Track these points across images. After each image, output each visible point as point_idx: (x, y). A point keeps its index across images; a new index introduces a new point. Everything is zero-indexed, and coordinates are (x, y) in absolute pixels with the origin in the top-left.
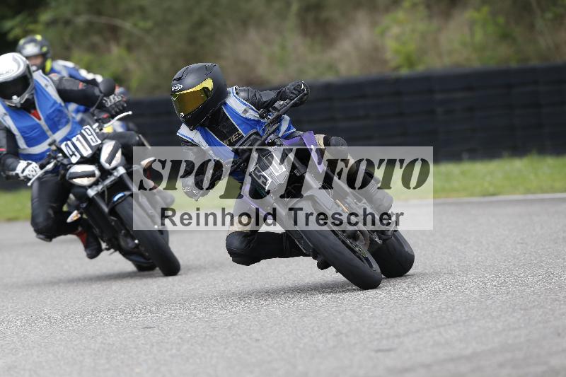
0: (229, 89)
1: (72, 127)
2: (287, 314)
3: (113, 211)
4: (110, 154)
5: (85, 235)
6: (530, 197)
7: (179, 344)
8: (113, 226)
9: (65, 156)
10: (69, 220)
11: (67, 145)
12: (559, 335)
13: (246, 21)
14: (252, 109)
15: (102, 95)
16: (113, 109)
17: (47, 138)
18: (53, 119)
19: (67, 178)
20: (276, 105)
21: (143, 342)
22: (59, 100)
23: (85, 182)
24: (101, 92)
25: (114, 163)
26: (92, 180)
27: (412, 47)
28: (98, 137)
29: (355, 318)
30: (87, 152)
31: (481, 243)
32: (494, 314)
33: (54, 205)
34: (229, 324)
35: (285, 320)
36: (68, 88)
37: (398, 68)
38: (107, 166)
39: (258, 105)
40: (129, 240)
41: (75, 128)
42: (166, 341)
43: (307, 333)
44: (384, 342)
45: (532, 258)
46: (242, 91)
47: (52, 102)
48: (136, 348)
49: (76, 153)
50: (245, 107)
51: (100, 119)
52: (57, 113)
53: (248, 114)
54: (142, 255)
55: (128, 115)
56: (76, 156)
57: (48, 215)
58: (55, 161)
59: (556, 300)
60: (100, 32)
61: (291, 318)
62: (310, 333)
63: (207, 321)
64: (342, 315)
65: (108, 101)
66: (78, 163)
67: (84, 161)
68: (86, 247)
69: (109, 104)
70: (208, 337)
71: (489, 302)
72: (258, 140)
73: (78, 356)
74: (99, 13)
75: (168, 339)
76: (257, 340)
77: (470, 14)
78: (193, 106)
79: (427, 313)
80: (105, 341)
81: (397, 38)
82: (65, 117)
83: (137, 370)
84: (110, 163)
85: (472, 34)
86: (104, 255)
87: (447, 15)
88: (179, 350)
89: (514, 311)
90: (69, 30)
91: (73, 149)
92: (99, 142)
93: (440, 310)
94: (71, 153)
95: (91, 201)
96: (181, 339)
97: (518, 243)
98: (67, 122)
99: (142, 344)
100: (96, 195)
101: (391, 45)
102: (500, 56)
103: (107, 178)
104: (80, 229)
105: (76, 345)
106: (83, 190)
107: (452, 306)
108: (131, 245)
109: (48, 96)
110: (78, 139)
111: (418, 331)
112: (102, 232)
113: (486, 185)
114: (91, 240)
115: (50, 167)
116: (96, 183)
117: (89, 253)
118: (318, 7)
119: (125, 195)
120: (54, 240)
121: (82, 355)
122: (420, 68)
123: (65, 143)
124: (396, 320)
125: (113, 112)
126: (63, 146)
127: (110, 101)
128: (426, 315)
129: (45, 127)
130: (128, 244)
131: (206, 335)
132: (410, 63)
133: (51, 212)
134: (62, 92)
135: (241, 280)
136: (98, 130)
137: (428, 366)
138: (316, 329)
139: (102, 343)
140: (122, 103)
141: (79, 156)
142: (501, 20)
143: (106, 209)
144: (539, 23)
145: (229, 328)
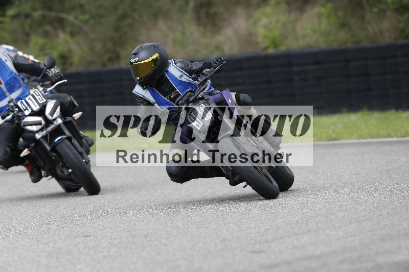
0: (170, 61)
1: (23, 90)
2: (187, 226)
3: (54, 149)
4: (52, 109)
5: (31, 166)
6: (362, 141)
7: (109, 248)
8: (53, 159)
9: (20, 110)
10: (22, 155)
11: (21, 102)
12: (383, 240)
13: (156, 15)
14: (186, 75)
15: (45, 68)
16: (54, 78)
17: (6, 97)
18: (10, 84)
19: (22, 126)
20: (204, 72)
21: (83, 246)
22: (15, 71)
23: (34, 128)
24: (45, 66)
25: (55, 116)
26: (39, 127)
27: (276, 33)
28: (44, 97)
29: (236, 229)
30: (36, 108)
31: (327, 174)
32: (337, 225)
33: (10, 144)
34: (145, 234)
35: (186, 230)
36: (21, 62)
37: (266, 48)
38: (50, 117)
39: (190, 72)
40: (65, 170)
41: (25, 91)
42: (99, 245)
43: (201, 239)
44: (257, 246)
45: (364, 185)
46: (179, 62)
47: (10, 72)
48: (78, 251)
49: (28, 108)
50: (181, 73)
51: (44, 85)
52: (13, 80)
53: (183, 78)
54: (72, 180)
55: (64, 82)
56: (28, 110)
57: (6, 151)
58: (13, 114)
59: (381, 215)
60: (50, 23)
61: (190, 229)
62: (204, 239)
63: (129, 231)
64: (227, 227)
65: (50, 72)
66: (30, 115)
67: (33, 114)
68: (31, 174)
69: (51, 74)
70: (130, 243)
71: (333, 217)
72: (192, 96)
73: (35, 257)
74: (50, 9)
75: (101, 244)
76: (166, 245)
77: (317, 9)
78: (146, 73)
79: (288, 225)
80: (55, 246)
81: (266, 27)
82: (18, 83)
83: (79, 267)
84: (52, 116)
85: (320, 24)
86: (44, 180)
87: (302, 10)
88: (109, 252)
89: (351, 223)
90: (28, 21)
91: (26, 105)
92: (45, 100)
93: (297, 222)
94: (25, 108)
95: (38, 142)
96: (111, 244)
97: (354, 174)
98: (20, 86)
99: (83, 248)
100: (41, 138)
101: (261, 31)
102: (340, 39)
103: (49, 126)
104: (27, 162)
105: (34, 249)
106: (32, 134)
107: (306, 220)
108: (66, 172)
109: (6, 67)
110: (30, 99)
111: (281, 238)
112: (45, 164)
113: (330, 132)
114: (35, 169)
115: (9, 117)
116: (42, 130)
117: (33, 178)
118: (208, 5)
119: (62, 138)
120: (10, 169)
121: (39, 256)
122: (282, 48)
123: (20, 101)
124: (265, 230)
125: (54, 80)
126: (19, 103)
127: (52, 72)
128: (287, 226)
129: (5, 90)
130: (63, 172)
131: (129, 241)
132: (275, 44)
133: (8, 149)
134: (16, 65)
135: (154, 201)
136: (43, 92)
137: (289, 263)
138: (208, 236)
139: (53, 247)
140: (60, 74)
141: (30, 111)
142: (341, 14)
143: (49, 148)
144: (368, 16)
145: (145, 236)
